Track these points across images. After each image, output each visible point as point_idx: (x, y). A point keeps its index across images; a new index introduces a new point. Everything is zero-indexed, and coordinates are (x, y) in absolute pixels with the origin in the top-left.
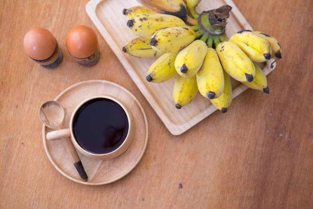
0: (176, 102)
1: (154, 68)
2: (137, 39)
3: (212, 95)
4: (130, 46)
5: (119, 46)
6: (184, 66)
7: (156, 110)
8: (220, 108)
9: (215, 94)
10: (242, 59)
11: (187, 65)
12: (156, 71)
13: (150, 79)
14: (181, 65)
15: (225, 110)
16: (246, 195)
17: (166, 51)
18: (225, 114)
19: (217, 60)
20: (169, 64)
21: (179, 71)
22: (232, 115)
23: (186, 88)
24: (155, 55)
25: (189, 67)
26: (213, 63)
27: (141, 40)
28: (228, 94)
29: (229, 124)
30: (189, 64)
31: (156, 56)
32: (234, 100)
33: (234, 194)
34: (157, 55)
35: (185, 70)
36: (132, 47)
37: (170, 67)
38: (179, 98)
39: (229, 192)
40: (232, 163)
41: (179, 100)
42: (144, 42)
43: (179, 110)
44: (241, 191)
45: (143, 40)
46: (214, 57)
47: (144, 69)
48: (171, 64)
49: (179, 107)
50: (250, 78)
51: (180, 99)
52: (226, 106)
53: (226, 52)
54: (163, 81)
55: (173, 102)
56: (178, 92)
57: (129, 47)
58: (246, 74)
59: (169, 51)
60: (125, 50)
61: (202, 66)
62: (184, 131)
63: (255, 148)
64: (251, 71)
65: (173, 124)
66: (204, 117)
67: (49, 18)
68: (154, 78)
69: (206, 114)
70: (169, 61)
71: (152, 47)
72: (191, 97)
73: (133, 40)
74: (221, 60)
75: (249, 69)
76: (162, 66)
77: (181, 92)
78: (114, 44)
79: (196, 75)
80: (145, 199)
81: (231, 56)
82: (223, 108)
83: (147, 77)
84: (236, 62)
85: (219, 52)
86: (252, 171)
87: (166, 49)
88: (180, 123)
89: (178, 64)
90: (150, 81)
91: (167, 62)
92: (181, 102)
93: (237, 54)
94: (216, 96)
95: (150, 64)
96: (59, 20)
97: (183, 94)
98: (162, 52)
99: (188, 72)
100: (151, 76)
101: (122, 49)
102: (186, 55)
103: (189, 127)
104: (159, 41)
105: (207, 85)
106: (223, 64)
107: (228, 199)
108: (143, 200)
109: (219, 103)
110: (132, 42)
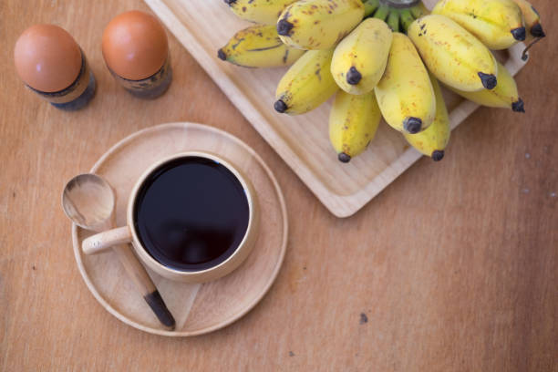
0: (339, 148)
1: (287, 85)
2: (245, 30)
3: (415, 126)
4: (234, 47)
5: (208, 50)
6: (353, 70)
7: (297, 172)
8: (429, 153)
9: (420, 121)
10: (468, 44)
11: (358, 68)
12: (293, 90)
13: (283, 107)
14: (346, 70)
15: (439, 156)
16: (497, 321)
17: (311, 44)
18: (442, 161)
19: (413, 54)
20: (317, 73)
21: (343, 83)
22: (451, 163)
23: (355, 119)
24: (285, 59)
25: (363, 71)
26: (407, 63)
27: (253, 32)
28: (441, 122)
29: (446, 185)
30: (362, 66)
31: (286, 63)
32: (453, 132)
33: (474, 322)
34: (290, 58)
35: (355, 78)
36: (237, 48)
37: (320, 79)
38: (344, 139)
39: (462, 320)
40: (460, 261)
41: (345, 145)
42: (260, 34)
43: (346, 164)
44: (485, 315)
45: (257, 31)
46: (408, 48)
47: (265, 93)
48: (322, 71)
49: (345, 158)
50: (490, 82)
51: (346, 143)
52: (441, 147)
53: (432, 35)
54: (308, 110)
55: (332, 149)
56: (341, 130)
57: (230, 47)
58: (481, 75)
59: (318, 45)
60: (223, 55)
61: (386, 69)
62: (359, 206)
63: (505, 224)
64: (490, 66)
65: (337, 197)
66: (397, 176)
67: (61, 8)
68: (290, 103)
69: (399, 167)
70: (318, 68)
71: (282, 38)
72: (367, 135)
73: (237, 35)
74: (422, 53)
75: (486, 63)
76: (303, 79)
77: (347, 128)
78: (199, 47)
79: (373, 91)
80: (295, 353)
81: (443, 42)
82: (435, 152)
83: (277, 103)
84: (456, 53)
85: (420, 42)
86: (504, 273)
87: (310, 39)
88: (350, 192)
89: (340, 66)
90: (282, 112)
91: (312, 70)
92: (349, 149)
93: (457, 36)
94: (423, 126)
95: (276, 83)
96: (80, 11)
97: (352, 131)
98: (304, 47)
99: (362, 81)
100: (285, 100)
101: (217, 54)
102: (354, 48)
103: (368, 199)
104: (295, 25)
105: (403, 105)
106: (429, 61)
107: (462, 333)
108: (292, 354)
109: (426, 142)
110: (236, 37)
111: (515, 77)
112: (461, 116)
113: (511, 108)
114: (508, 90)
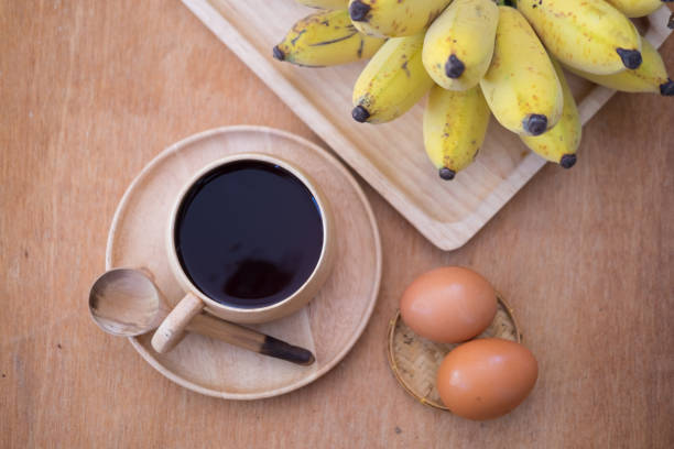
0: (439, 162)
1: (367, 85)
2: (306, 19)
3: (539, 125)
4: (293, 42)
5: (259, 49)
6: (453, 59)
7: (387, 196)
8: (556, 158)
9: (545, 119)
10: (600, 13)
11: (460, 56)
12: (375, 91)
13: (363, 115)
14: (444, 60)
15: (569, 161)
16: (660, 369)
17: (395, 30)
18: (572, 169)
19: (528, 32)
20: (404, 66)
21: (441, 78)
22: (583, 170)
23: (457, 122)
24: (360, 52)
25: (466, 60)
26: (520, 42)
27: (317, 20)
28: (570, 117)
29: (580, 198)
30: (464, 53)
31: (362, 56)
32: (584, 128)
33: (629, 372)
34: (366, 51)
35: (456, 69)
36: (298, 43)
37: (408, 74)
38: (446, 150)
39: (614, 371)
40: (606, 294)
41: (447, 157)
42: (326, 23)
43: (449, 182)
44: (644, 362)
45: (321, 19)
46: (521, 26)
47: (338, 98)
48: (410, 64)
49: (448, 175)
50: (632, 59)
51: (449, 154)
52: (572, 150)
53: (551, 5)
54: (396, 116)
55: (429, 164)
56: (437, 139)
57: (288, 43)
58: (621, 52)
59: (403, 30)
60: (281, 55)
61: (494, 55)
62: (470, 235)
63: (659, 244)
64: (631, 39)
65: (438, 224)
66: (515, 191)
67: (66, 10)
68: (372, 109)
69: (518, 180)
70: (404, 60)
71: (357, 25)
72: (474, 142)
73: (296, 26)
74: (538, 27)
75: (626, 35)
76: (386, 76)
77: (447, 135)
78: (249, 46)
79: (479, 85)
80: (402, 429)
81: (566, 13)
82: (565, 157)
83: (356, 110)
84: (584, 25)
85: (535, 15)
86: (664, 306)
87: (394, 22)
88: (456, 217)
89: (435, 55)
90: (362, 121)
91: (397, 63)
92: (452, 162)
93: (584, 4)
94: (549, 125)
95: (351, 84)
96: (92, 12)
97: (454, 138)
98: (385, 35)
99: (466, 73)
100: (365, 106)
101: (271, 53)
102: (451, 30)
103: (479, 223)
104: (373, 6)
105: (520, 100)
106: (548, 40)
107: (615, 387)
108: (398, 431)
109: (552, 146)
110: (294, 28)
111: (660, 50)
112: (592, 106)
113: (658, 91)
114: (654, 69)
